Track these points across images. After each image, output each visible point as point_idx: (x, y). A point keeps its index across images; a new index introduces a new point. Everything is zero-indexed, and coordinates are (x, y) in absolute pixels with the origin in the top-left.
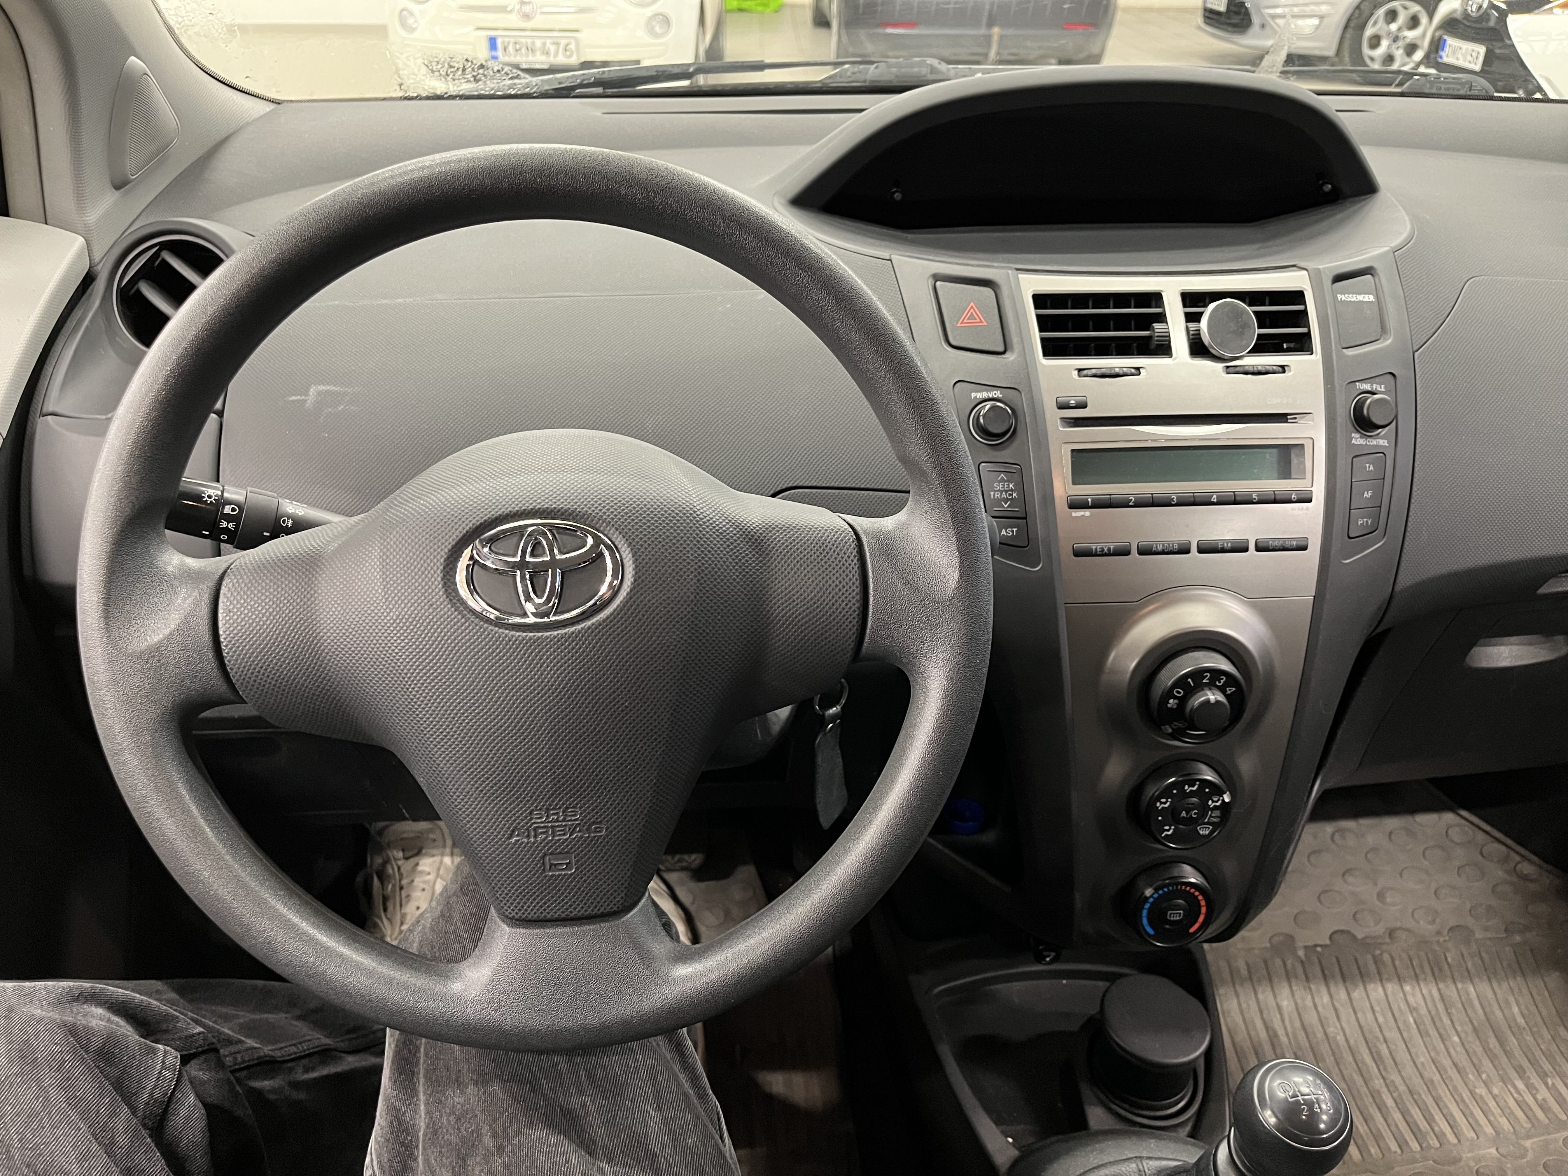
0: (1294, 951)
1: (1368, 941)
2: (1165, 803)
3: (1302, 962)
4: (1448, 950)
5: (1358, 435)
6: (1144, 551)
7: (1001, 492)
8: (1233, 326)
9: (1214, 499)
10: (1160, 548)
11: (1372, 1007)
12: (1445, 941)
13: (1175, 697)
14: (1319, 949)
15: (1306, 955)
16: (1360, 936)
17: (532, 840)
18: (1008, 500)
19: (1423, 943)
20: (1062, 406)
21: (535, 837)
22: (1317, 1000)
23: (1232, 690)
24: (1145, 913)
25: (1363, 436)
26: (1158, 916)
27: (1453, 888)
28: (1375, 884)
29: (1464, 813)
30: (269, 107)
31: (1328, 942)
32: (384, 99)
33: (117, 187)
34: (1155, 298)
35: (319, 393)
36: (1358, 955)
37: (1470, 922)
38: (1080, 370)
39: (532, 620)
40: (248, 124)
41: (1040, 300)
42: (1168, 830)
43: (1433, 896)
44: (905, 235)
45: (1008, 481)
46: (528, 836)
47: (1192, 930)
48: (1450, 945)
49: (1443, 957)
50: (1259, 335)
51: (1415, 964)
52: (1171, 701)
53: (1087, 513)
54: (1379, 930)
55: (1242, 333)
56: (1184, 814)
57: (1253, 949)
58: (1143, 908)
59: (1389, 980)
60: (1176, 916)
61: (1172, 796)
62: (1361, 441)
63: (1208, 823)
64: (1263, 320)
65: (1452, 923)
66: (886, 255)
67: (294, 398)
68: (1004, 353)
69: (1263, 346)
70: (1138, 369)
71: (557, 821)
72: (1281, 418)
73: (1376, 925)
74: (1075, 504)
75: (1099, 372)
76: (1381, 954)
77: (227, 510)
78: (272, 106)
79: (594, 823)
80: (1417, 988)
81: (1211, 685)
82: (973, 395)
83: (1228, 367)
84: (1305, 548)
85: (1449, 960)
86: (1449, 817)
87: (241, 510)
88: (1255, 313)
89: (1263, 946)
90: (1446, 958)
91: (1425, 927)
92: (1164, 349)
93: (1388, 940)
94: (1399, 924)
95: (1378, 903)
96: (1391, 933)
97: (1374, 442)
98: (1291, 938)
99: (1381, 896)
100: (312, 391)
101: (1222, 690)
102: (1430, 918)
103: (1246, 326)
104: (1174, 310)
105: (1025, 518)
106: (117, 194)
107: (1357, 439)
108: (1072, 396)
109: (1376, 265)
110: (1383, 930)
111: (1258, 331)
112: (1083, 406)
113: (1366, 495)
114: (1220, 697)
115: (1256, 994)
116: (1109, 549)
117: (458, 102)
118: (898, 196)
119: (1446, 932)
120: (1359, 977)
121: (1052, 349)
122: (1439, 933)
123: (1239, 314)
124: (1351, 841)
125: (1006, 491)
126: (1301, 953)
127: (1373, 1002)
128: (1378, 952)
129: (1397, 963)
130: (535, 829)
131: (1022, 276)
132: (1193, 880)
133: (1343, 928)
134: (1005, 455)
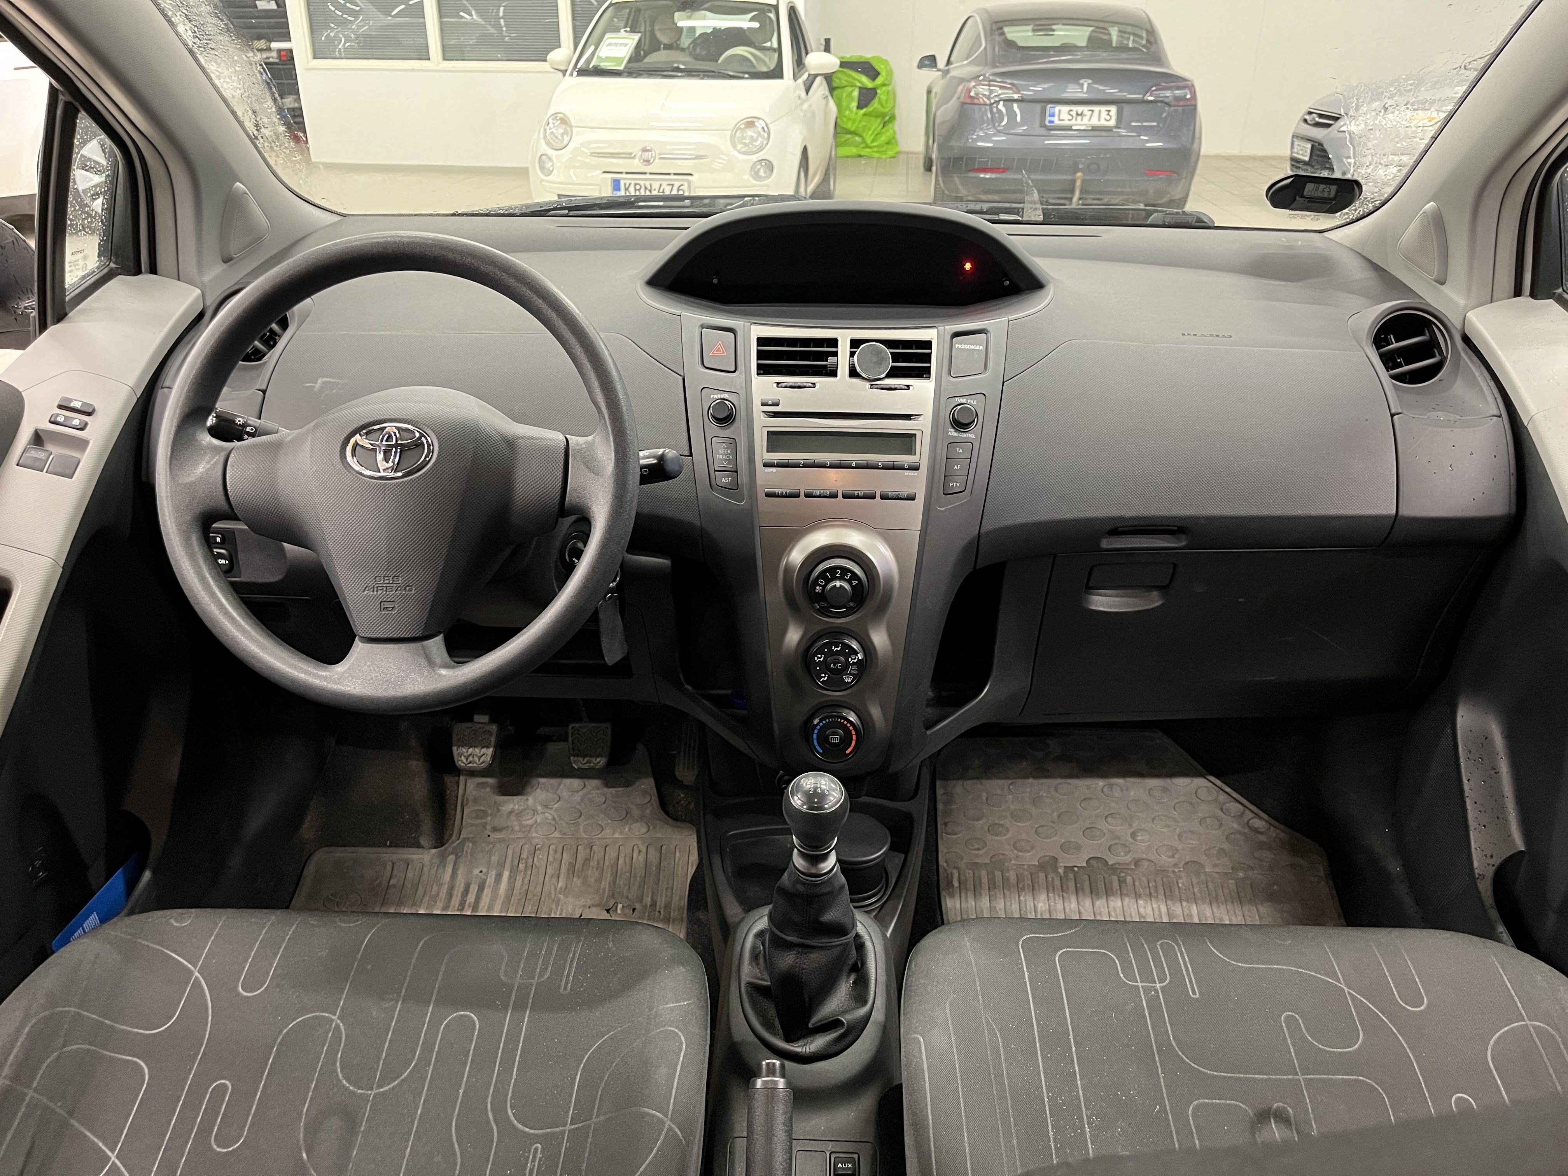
0: (1055, 869)
1: (1117, 866)
2: (820, 658)
3: (1061, 877)
4: (1180, 878)
5: (953, 430)
6: (808, 495)
7: (723, 455)
8: (874, 359)
9: (854, 465)
10: (818, 494)
11: (1109, 913)
12: (1179, 871)
13: (820, 586)
14: (1076, 869)
15: (1064, 873)
16: (1110, 862)
17: (375, 593)
18: (726, 460)
19: (1161, 871)
20: (763, 405)
21: (377, 591)
22: (1066, 905)
23: (855, 583)
24: (815, 736)
25: (956, 431)
26: (824, 740)
27: (1192, 832)
28: (1130, 825)
29: (1212, 778)
30: (337, 218)
31: (1085, 865)
32: (416, 215)
33: (225, 262)
34: (834, 342)
35: (324, 382)
36: (1106, 876)
37: (1203, 859)
38: (778, 384)
39: (382, 474)
40: (321, 228)
41: (761, 341)
42: (824, 677)
43: (1177, 838)
44: (724, 307)
45: (727, 448)
46: (373, 591)
47: (848, 752)
48: (1183, 874)
49: (1175, 883)
50: (892, 366)
51: (1151, 885)
52: (817, 588)
53: (774, 470)
54: (1128, 858)
55: (881, 364)
56: (832, 666)
57: (1024, 865)
58: (813, 733)
59: (1127, 895)
60: (835, 740)
61: (824, 653)
62: (956, 434)
63: (850, 674)
64: (896, 357)
65: (1188, 858)
66: (678, 312)
67: (308, 385)
68: (734, 372)
69: (894, 373)
70: (814, 384)
71: (389, 583)
72: (907, 417)
73: (1125, 855)
74: (766, 465)
75: (789, 385)
76: (1125, 876)
77: (248, 429)
78: (340, 218)
79: (408, 586)
80: (1149, 904)
81: (841, 578)
82: (712, 396)
83: (872, 385)
84: (914, 499)
85: (1180, 885)
86: (1200, 781)
87: (256, 430)
88: (891, 353)
89: (1033, 863)
90: (1178, 884)
91: (1165, 860)
92: (833, 373)
93: (1133, 867)
94: (1144, 856)
95: (1131, 840)
96: (1137, 862)
97: (965, 435)
98: (1055, 860)
99: (1134, 835)
100: (319, 381)
101: (849, 581)
102: (1171, 854)
103: (886, 359)
104: (844, 348)
105: (736, 472)
106: (225, 266)
107: (952, 432)
108: (770, 397)
109: (989, 329)
110: (1130, 859)
111: (891, 364)
112: (777, 405)
113: (956, 467)
114: (847, 586)
115: (1019, 896)
116: (786, 493)
117: (465, 218)
118: (715, 281)
119: (1181, 865)
120: (1104, 893)
121: (763, 370)
122: (1176, 865)
123: (879, 352)
124: (1117, 793)
125: (726, 455)
126: (1061, 871)
127: (1111, 909)
128: (1123, 875)
129: (1137, 884)
130: (377, 587)
131: (753, 327)
132: (851, 719)
133: (1099, 856)
134: (727, 433)
